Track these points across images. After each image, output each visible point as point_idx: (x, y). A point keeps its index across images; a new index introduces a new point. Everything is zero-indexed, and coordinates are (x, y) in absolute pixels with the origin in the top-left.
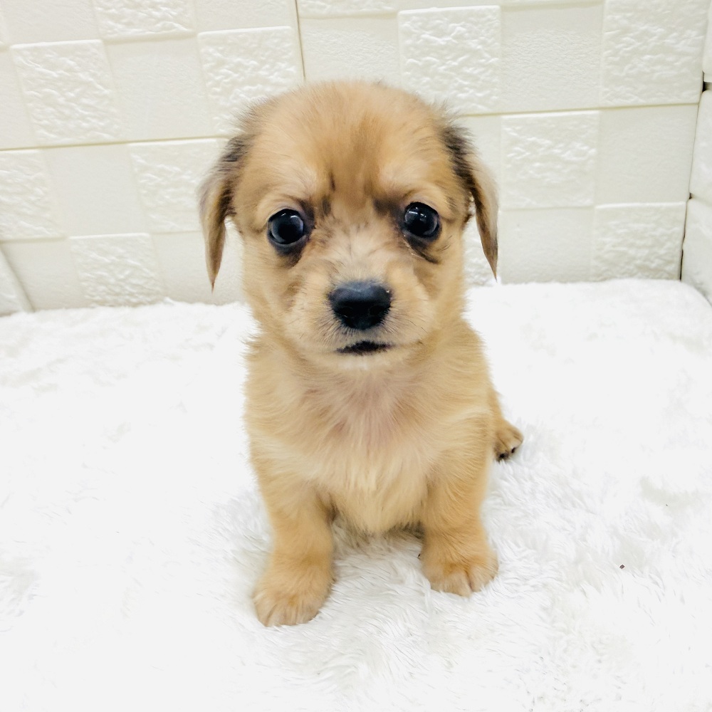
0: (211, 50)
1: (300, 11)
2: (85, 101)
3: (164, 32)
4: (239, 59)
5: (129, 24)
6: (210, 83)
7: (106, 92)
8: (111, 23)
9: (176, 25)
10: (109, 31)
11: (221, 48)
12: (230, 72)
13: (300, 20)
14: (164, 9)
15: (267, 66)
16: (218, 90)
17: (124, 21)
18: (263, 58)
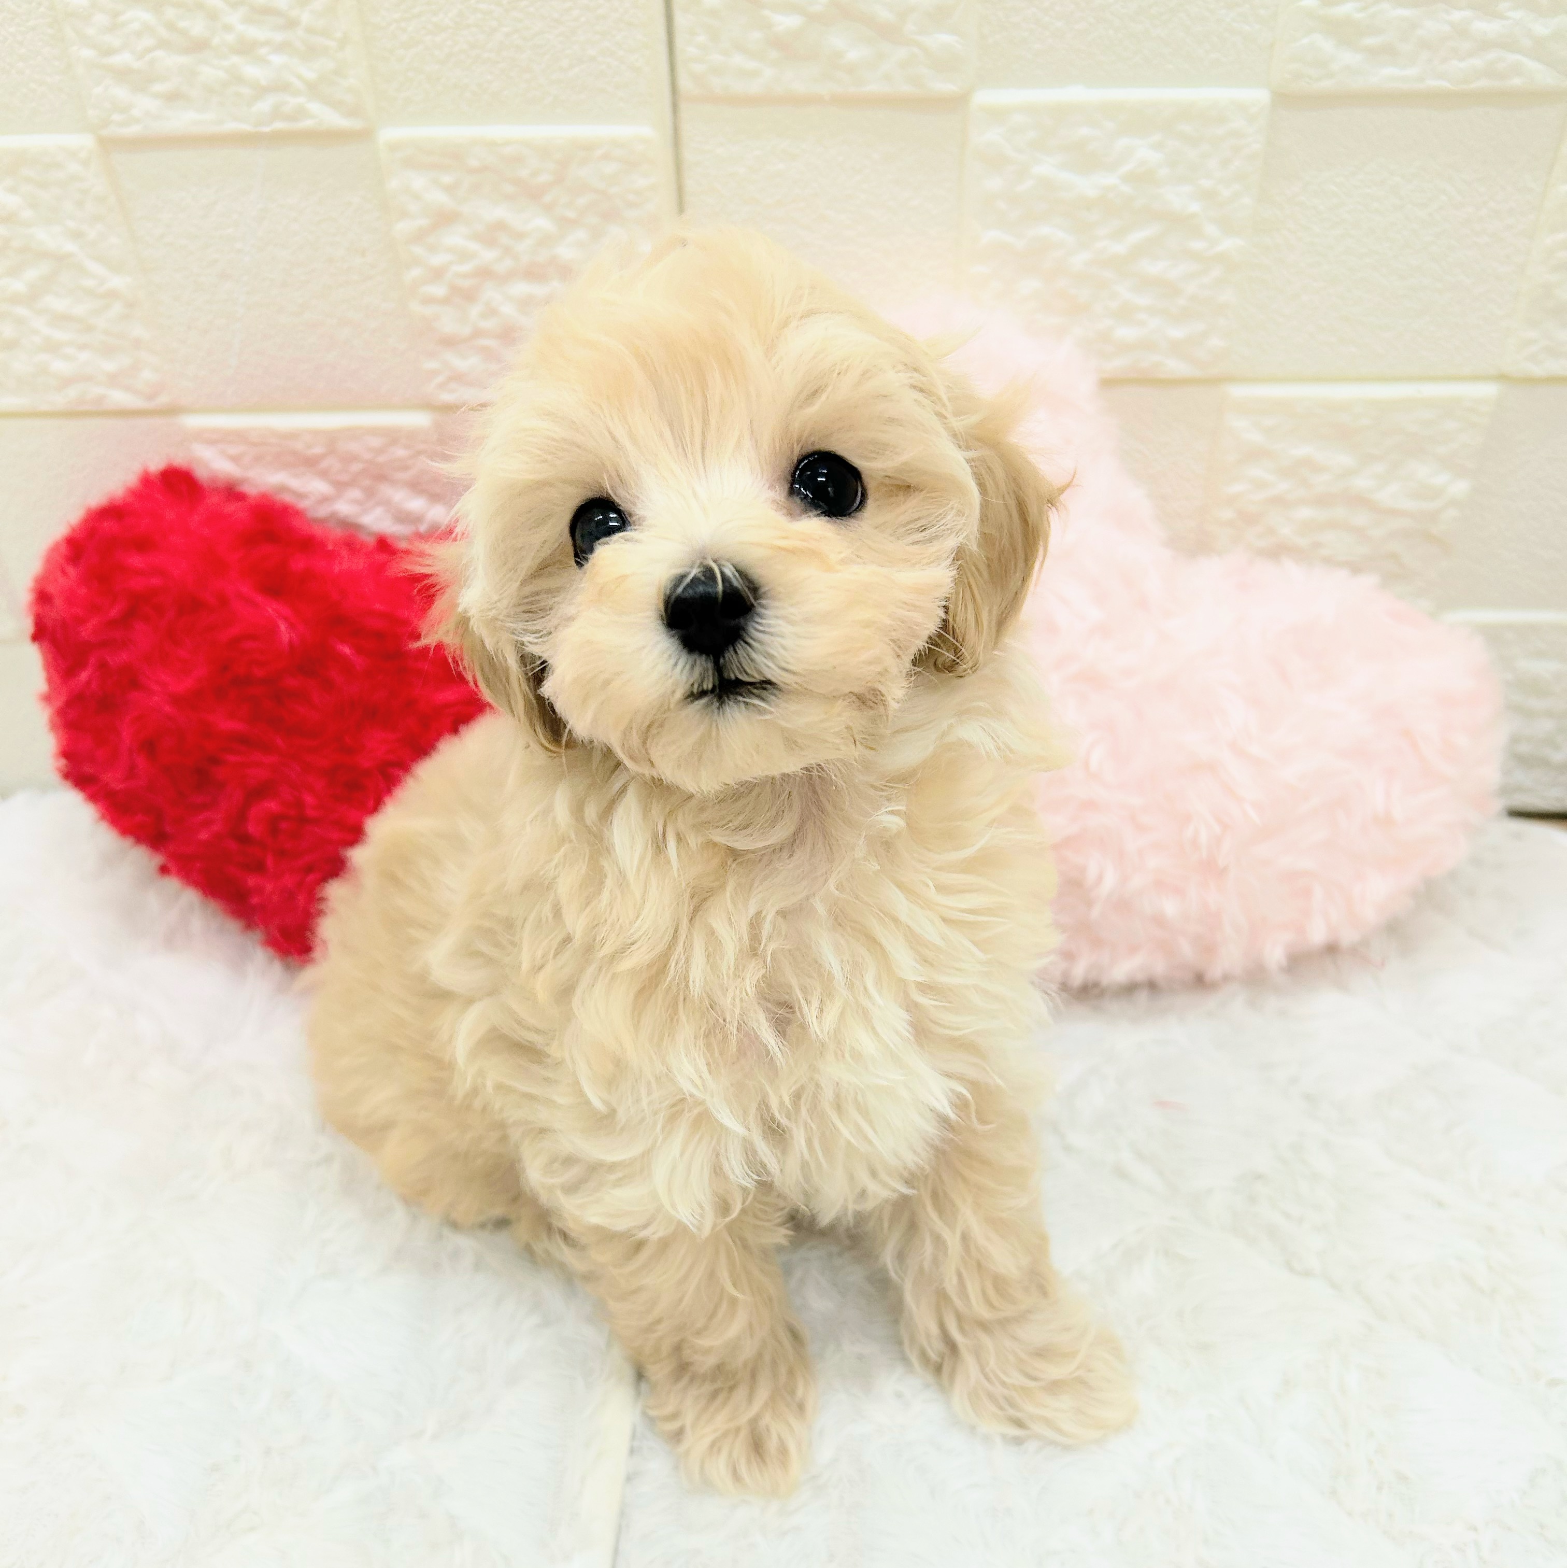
0: (418, 182)
1: (685, 83)
2: (57, 303)
3: (279, 125)
4: (500, 212)
5: (173, 97)
6: (416, 273)
7: (118, 282)
8: (121, 93)
9: (315, 107)
10: (116, 117)
11: (447, 179)
12: (473, 246)
13: (683, 106)
14: (277, 60)
15: (581, 234)
16: (438, 290)
17: (158, 88)
18: (571, 214)
